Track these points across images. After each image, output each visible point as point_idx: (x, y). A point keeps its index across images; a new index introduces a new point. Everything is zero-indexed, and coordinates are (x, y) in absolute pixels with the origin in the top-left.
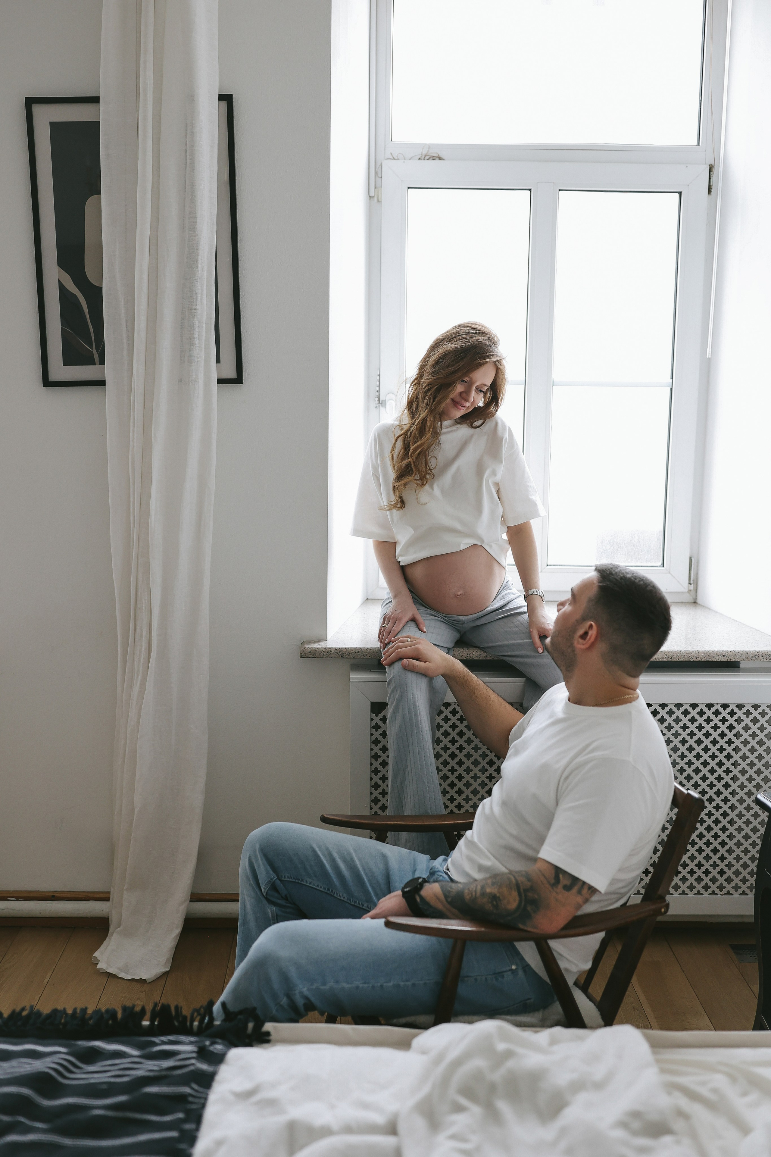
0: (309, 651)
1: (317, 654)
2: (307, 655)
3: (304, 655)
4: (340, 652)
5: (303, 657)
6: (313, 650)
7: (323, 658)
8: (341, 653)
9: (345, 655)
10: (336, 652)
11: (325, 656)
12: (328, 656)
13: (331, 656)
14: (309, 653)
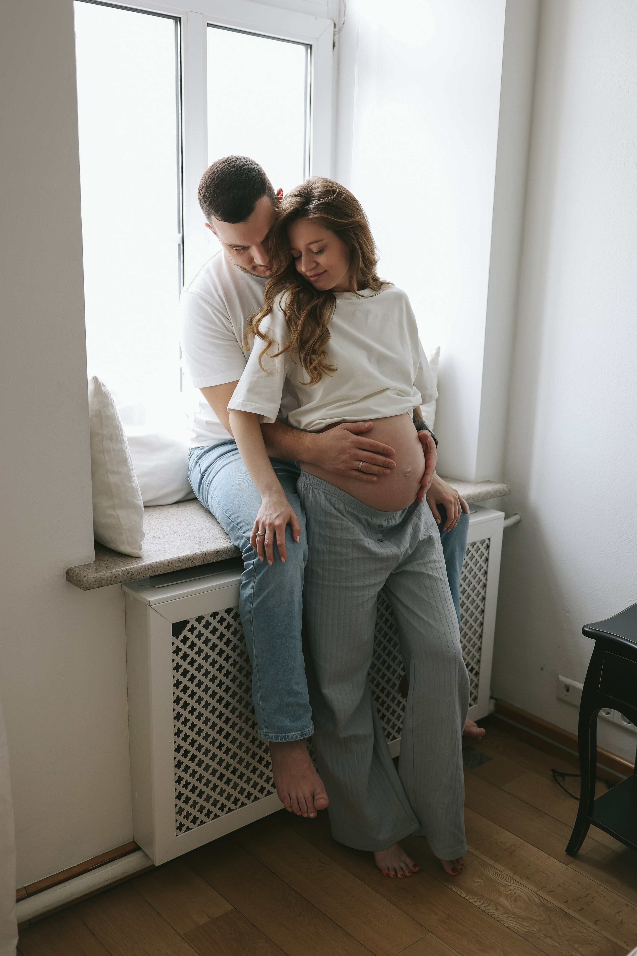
0: (94, 580)
1: (103, 582)
2: (92, 585)
3: (89, 586)
4: (128, 574)
5: (88, 590)
6: (98, 578)
7: (111, 584)
8: (130, 574)
9: (134, 576)
10: (124, 575)
11: (112, 582)
12: (116, 582)
13: (119, 580)
14: (95, 583)
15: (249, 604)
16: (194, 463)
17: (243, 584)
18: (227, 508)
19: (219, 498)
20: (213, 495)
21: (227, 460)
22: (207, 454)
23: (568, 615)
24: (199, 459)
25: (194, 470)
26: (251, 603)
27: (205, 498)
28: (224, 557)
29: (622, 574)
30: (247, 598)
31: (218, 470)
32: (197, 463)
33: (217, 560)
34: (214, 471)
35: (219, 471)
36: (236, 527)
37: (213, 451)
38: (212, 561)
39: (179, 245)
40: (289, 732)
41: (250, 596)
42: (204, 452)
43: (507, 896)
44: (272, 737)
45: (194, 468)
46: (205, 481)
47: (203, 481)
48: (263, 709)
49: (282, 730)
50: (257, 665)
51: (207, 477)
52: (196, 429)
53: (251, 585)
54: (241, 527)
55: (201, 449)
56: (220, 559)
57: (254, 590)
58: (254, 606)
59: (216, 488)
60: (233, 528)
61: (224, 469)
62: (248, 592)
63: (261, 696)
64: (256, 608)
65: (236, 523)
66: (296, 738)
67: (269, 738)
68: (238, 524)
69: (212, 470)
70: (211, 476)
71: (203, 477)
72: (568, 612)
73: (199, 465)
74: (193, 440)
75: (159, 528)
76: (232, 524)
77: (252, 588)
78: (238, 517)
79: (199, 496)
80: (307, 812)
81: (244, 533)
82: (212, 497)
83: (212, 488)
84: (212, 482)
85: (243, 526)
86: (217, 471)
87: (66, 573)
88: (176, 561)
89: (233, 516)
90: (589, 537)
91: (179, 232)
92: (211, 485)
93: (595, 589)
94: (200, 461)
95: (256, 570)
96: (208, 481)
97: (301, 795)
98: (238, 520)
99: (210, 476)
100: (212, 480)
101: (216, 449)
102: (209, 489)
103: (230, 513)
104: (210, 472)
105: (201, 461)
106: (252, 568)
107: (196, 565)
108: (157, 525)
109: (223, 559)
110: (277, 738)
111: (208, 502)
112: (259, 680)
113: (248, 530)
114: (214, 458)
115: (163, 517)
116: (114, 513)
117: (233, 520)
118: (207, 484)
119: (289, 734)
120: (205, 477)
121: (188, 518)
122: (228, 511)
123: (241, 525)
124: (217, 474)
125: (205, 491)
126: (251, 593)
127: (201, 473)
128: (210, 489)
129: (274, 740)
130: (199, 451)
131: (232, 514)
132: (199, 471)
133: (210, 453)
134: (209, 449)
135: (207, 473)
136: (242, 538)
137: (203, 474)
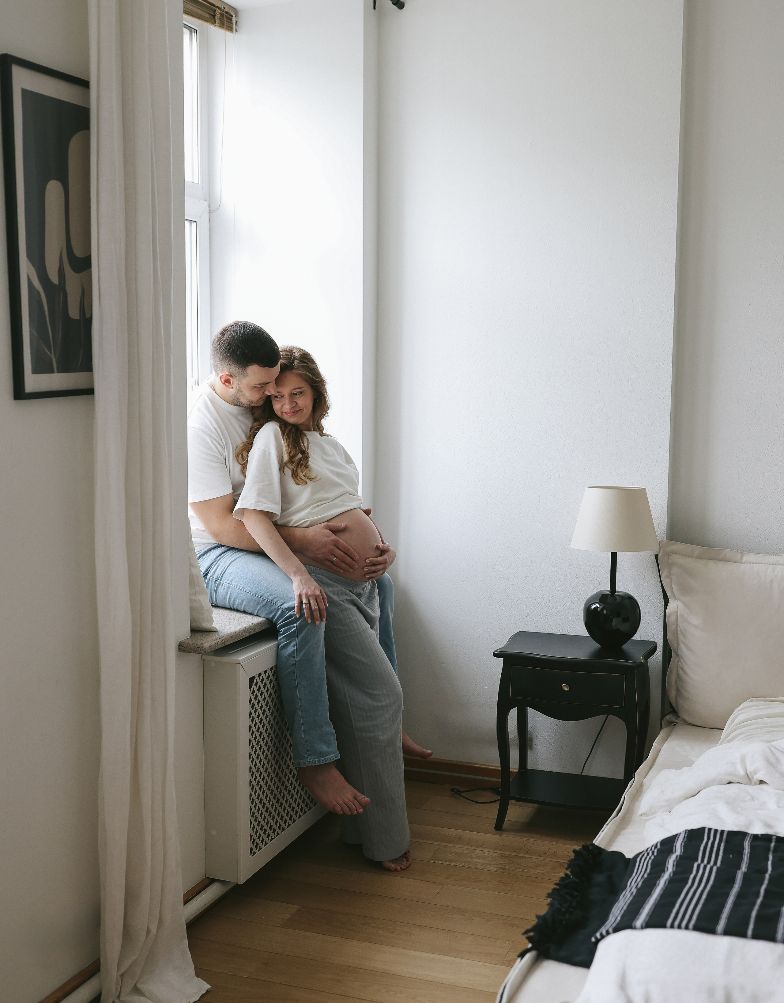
15: (292, 659)
17: (282, 646)
18: (255, 591)
20: (230, 586)
22: (203, 557)
23: (443, 665)
26: (294, 657)
27: (211, 592)
28: (264, 628)
29: (486, 623)
30: (290, 655)
31: (227, 566)
33: (261, 630)
34: (220, 569)
35: (228, 566)
36: (269, 603)
38: (259, 631)
40: (328, 756)
41: (293, 652)
43: (476, 858)
44: (315, 761)
46: (211, 577)
47: (208, 577)
48: (306, 741)
49: (322, 754)
50: (301, 706)
53: (293, 643)
54: (276, 602)
57: (298, 647)
58: (297, 659)
59: (231, 580)
60: (266, 604)
62: (291, 649)
63: (304, 731)
64: (300, 660)
65: (269, 600)
66: (333, 759)
67: (313, 763)
68: (272, 600)
69: (217, 567)
70: (219, 572)
71: (205, 575)
72: (443, 663)
76: (265, 601)
77: (294, 646)
78: (270, 595)
80: (356, 810)
81: (281, 605)
83: (226, 580)
84: (224, 576)
85: (278, 600)
86: (225, 567)
87: (179, 645)
89: (265, 595)
90: (456, 600)
92: (223, 578)
93: (465, 639)
95: (298, 631)
96: (216, 577)
97: (346, 800)
98: (271, 598)
99: (217, 572)
100: (222, 575)
102: (219, 583)
103: (261, 594)
104: (216, 570)
106: (295, 629)
110: (319, 762)
112: (302, 718)
113: (284, 603)
114: (214, 559)
116: (196, 598)
117: (266, 598)
118: (215, 579)
119: (328, 757)
120: (210, 574)
122: (258, 593)
123: (275, 600)
125: (212, 586)
126: (295, 650)
127: (205, 570)
128: (222, 582)
129: (317, 764)
133: (205, 556)
134: (204, 552)
135: (211, 571)
136: (278, 609)
137: (206, 573)
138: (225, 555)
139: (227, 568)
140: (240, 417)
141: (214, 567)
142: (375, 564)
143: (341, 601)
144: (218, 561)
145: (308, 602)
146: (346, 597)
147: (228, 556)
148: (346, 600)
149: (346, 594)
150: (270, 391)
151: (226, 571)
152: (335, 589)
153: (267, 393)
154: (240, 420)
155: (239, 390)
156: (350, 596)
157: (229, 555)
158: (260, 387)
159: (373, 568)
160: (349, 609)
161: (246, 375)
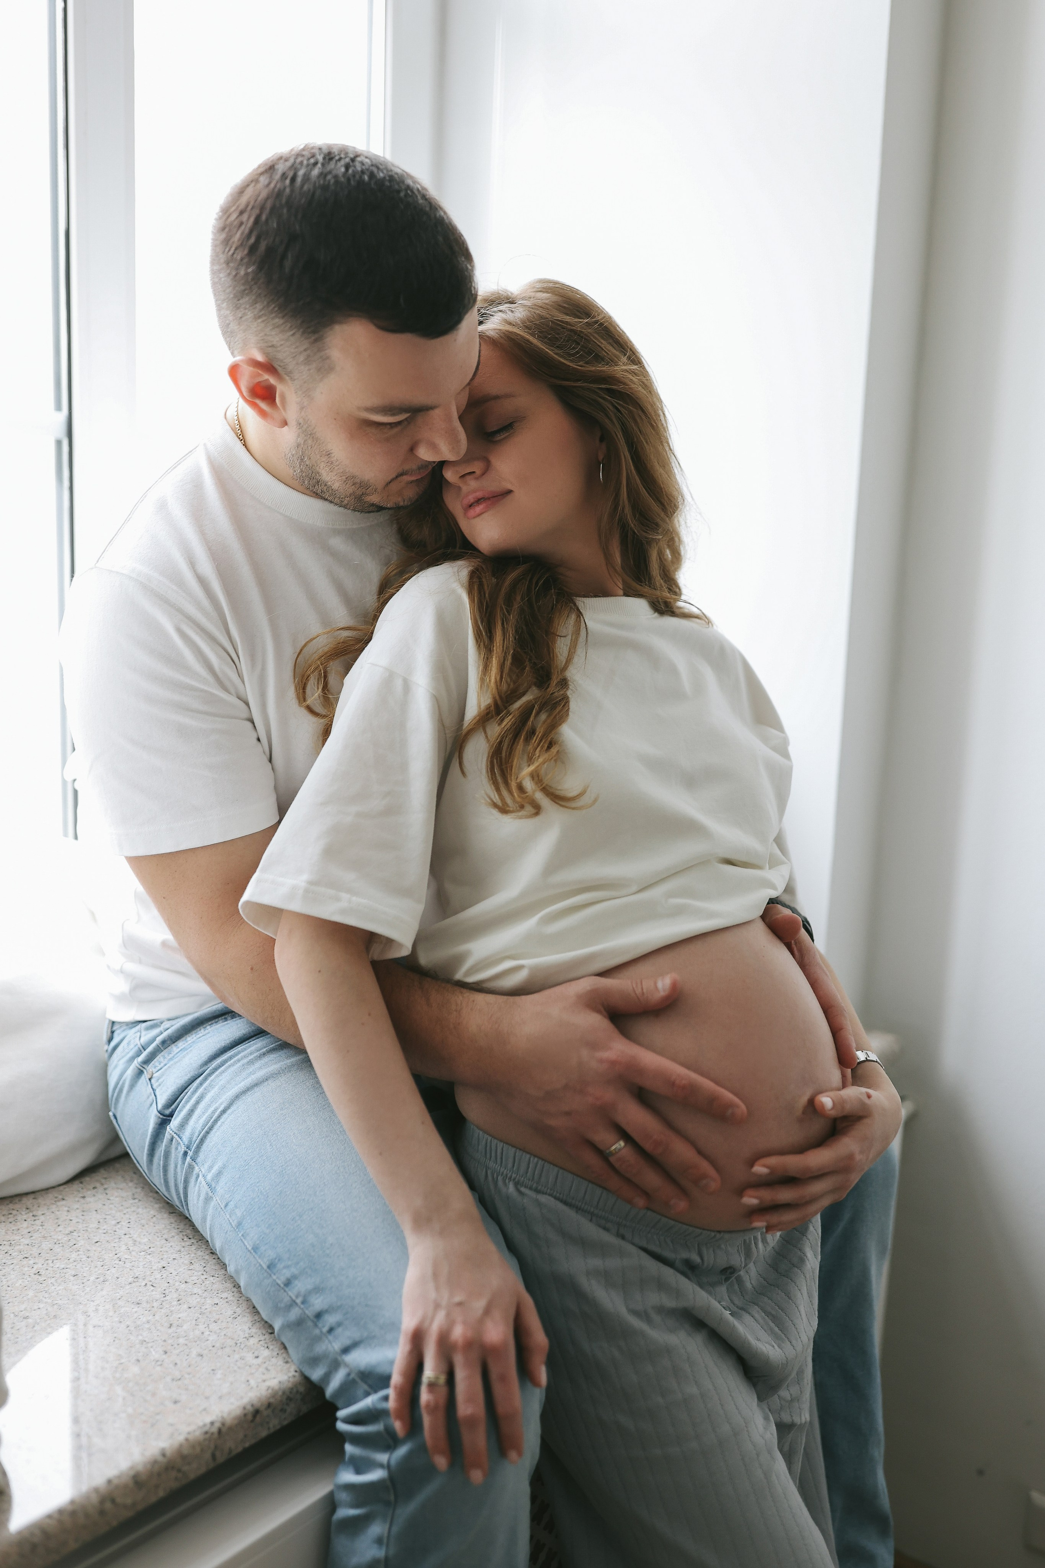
16: (130, 1072)
17: (341, 1524)
18: (271, 1254)
19: (239, 1213)
20: (211, 1194)
21: (244, 1074)
22: (175, 1049)
24: (147, 1061)
25: (133, 1094)
27: (176, 1185)
28: (275, 1424)
31: (221, 1108)
32: (140, 1073)
33: (253, 1441)
34: (206, 1109)
35: (224, 1111)
36: (310, 1324)
37: (190, 1039)
38: (240, 1449)
39: (59, 443)
42: (164, 1042)
45: (132, 1086)
46: (175, 1135)
47: (167, 1136)
51: (183, 1125)
52: (131, 967)
54: (331, 1330)
55: (147, 1029)
56: (264, 1433)
59: (219, 1174)
60: (302, 1321)
61: (239, 1106)
62: (364, 1549)
65: (310, 1312)
68: (319, 1315)
69: (198, 1103)
70: (196, 1124)
71: (165, 1119)
73: (150, 1079)
74: (121, 999)
75: (41, 1306)
76: (297, 1311)
78: (317, 1290)
79: (150, 1170)
81: (346, 1350)
82: (208, 1199)
83: (206, 1166)
84: (204, 1147)
85: (339, 1324)
86: (216, 1110)
88: (126, 1486)
89: (301, 1286)
91: (59, 408)
92: (201, 1155)
94: (150, 1068)
95: (397, 1487)
96: (186, 1136)
98: (318, 1303)
99: (192, 1122)
100: (202, 1141)
101: (202, 1032)
102: (191, 1168)
103: (287, 1273)
105: (154, 1070)
106: (385, 1477)
107: (192, 1476)
108: (31, 1293)
109: (272, 1430)
111: (186, 1201)
114: (200, 1062)
115: (46, 1245)
117: (301, 1299)
118: (182, 1149)
120: (175, 1123)
121: (124, 1248)
122: (280, 1266)
123: (330, 1320)
124: (219, 1123)
125: (176, 1167)
126: (381, 1559)
127: (160, 1107)
128: (197, 1168)
130: (143, 1033)
131: (295, 1277)
132: (151, 1098)
133: (181, 1044)
134: (178, 1030)
135: (181, 1111)
136: (335, 1365)
137: (167, 1112)
138: (239, 1053)
139: (219, 1117)
140: (338, 543)
141: (190, 1098)
142: (789, 1180)
143: (636, 1313)
144: (210, 1075)
145: (442, 1379)
146: (655, 1298)
147: (242, 1062)
148: (661, 1310)
149: (661, 1285)
150: (433, 446)
151: (216, 1127)
152: (613, 1263)
153: (425, 454)
154: (334, 554)
155: (308, 434)
156: (678, 1293)
157: (245, 1061)
158: (399, 423)
159: (785, 1195)
160: (668, 1351)
161: (325, 368)
